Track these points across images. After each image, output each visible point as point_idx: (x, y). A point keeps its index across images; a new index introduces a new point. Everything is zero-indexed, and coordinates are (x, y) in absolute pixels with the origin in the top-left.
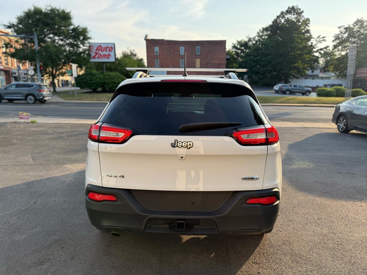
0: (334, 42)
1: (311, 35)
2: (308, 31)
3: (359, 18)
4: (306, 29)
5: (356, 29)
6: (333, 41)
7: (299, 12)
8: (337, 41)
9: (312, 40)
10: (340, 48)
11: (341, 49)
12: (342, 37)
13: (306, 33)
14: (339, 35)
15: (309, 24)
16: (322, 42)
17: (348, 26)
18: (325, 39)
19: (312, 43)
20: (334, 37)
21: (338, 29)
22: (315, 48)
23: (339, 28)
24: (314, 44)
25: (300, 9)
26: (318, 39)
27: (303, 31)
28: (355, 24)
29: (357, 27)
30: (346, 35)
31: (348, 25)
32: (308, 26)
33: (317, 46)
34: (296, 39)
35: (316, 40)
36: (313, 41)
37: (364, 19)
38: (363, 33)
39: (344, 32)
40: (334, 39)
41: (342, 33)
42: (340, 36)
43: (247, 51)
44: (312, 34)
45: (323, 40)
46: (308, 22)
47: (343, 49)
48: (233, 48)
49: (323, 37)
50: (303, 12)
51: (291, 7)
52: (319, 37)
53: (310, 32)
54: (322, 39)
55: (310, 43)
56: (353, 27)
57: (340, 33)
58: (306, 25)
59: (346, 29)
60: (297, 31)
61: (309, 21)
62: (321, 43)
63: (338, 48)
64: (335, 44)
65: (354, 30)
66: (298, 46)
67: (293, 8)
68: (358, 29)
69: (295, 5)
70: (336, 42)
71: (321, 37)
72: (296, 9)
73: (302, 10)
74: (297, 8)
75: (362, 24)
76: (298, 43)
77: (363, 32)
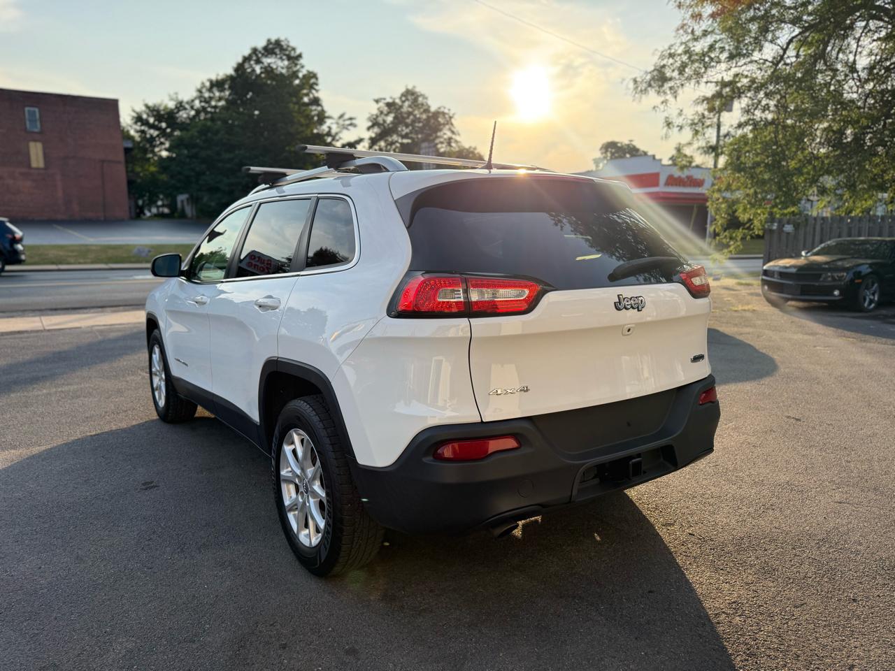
0: (371, 130)
1: (323, 112)
2: (316, 101)
3: (410, 87)
4: (311, 96)
5: (406, 108)
6: (369, 129)
7: (293, 54)
8: (376, 130)
9: (328, 122)
10: (382, 144)
11: (386, 147)
12: (384, 121)
13: (314, 105)
14: (377, 116)
15: (317, 84)
16: (350, 127)
17: (390, 101)
18: (354, 121)
19: (330, 128)
20: (369, 119)
21: (375, 103)
22: (338, 140)
23: (377, 101)
24: (333, 131)
25: (294, 49)
26: (341, 122)
27: (306, 100)
28: (404, 99)
29: (407, 104)
30: (390, 119)
31: (391, 98)
32: (315, 89)
33: (341, 135)
34: (295, 114)
35: (337, 123)
36: (332, 123)
37: (417, 90)
38: (419, 118)
39: (385, 112)
40: (370, 124)
41: (382, 112)
42: (380, 120)
43: (177, 133)
44: (326, 108)
45: (351, 124)
46: (313, 81)
47: (389, 147)
48: (136, 123)
49: (351, 119)
50: (300, 56)
51: (273, 40)
52: (341, 116)
53: (320, 102)
54: (348, 122)
55: (325, 128)
56: (400, 103)
57: (379, 113)
58: (311, 87)
59: (388, 105)
60: (296, 97)
61: (317, 79)
62: (347, 129)
63: (378, 144)
64: (373, 135)
65: (402, 110)
66: (302, 132)
67: (278, 43)
68: (410, 110)
69: (282, 38)
70: (373, 132)
71: (347, 116)
72: (285, 47)
73: (298, 52)
74: (288, 46)
75: (415, 100)
76: (302, 125)
77: (418, 116)
